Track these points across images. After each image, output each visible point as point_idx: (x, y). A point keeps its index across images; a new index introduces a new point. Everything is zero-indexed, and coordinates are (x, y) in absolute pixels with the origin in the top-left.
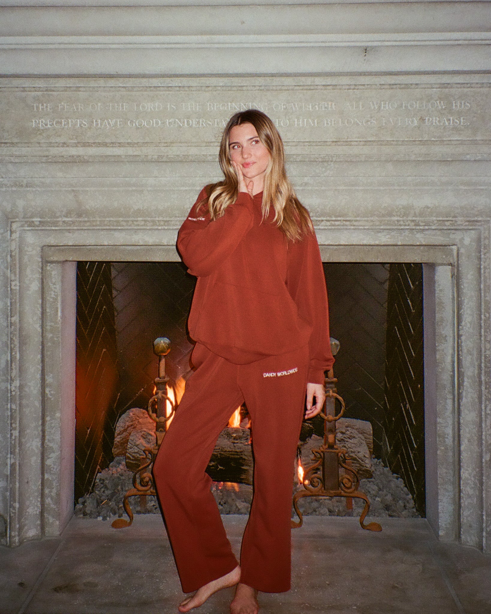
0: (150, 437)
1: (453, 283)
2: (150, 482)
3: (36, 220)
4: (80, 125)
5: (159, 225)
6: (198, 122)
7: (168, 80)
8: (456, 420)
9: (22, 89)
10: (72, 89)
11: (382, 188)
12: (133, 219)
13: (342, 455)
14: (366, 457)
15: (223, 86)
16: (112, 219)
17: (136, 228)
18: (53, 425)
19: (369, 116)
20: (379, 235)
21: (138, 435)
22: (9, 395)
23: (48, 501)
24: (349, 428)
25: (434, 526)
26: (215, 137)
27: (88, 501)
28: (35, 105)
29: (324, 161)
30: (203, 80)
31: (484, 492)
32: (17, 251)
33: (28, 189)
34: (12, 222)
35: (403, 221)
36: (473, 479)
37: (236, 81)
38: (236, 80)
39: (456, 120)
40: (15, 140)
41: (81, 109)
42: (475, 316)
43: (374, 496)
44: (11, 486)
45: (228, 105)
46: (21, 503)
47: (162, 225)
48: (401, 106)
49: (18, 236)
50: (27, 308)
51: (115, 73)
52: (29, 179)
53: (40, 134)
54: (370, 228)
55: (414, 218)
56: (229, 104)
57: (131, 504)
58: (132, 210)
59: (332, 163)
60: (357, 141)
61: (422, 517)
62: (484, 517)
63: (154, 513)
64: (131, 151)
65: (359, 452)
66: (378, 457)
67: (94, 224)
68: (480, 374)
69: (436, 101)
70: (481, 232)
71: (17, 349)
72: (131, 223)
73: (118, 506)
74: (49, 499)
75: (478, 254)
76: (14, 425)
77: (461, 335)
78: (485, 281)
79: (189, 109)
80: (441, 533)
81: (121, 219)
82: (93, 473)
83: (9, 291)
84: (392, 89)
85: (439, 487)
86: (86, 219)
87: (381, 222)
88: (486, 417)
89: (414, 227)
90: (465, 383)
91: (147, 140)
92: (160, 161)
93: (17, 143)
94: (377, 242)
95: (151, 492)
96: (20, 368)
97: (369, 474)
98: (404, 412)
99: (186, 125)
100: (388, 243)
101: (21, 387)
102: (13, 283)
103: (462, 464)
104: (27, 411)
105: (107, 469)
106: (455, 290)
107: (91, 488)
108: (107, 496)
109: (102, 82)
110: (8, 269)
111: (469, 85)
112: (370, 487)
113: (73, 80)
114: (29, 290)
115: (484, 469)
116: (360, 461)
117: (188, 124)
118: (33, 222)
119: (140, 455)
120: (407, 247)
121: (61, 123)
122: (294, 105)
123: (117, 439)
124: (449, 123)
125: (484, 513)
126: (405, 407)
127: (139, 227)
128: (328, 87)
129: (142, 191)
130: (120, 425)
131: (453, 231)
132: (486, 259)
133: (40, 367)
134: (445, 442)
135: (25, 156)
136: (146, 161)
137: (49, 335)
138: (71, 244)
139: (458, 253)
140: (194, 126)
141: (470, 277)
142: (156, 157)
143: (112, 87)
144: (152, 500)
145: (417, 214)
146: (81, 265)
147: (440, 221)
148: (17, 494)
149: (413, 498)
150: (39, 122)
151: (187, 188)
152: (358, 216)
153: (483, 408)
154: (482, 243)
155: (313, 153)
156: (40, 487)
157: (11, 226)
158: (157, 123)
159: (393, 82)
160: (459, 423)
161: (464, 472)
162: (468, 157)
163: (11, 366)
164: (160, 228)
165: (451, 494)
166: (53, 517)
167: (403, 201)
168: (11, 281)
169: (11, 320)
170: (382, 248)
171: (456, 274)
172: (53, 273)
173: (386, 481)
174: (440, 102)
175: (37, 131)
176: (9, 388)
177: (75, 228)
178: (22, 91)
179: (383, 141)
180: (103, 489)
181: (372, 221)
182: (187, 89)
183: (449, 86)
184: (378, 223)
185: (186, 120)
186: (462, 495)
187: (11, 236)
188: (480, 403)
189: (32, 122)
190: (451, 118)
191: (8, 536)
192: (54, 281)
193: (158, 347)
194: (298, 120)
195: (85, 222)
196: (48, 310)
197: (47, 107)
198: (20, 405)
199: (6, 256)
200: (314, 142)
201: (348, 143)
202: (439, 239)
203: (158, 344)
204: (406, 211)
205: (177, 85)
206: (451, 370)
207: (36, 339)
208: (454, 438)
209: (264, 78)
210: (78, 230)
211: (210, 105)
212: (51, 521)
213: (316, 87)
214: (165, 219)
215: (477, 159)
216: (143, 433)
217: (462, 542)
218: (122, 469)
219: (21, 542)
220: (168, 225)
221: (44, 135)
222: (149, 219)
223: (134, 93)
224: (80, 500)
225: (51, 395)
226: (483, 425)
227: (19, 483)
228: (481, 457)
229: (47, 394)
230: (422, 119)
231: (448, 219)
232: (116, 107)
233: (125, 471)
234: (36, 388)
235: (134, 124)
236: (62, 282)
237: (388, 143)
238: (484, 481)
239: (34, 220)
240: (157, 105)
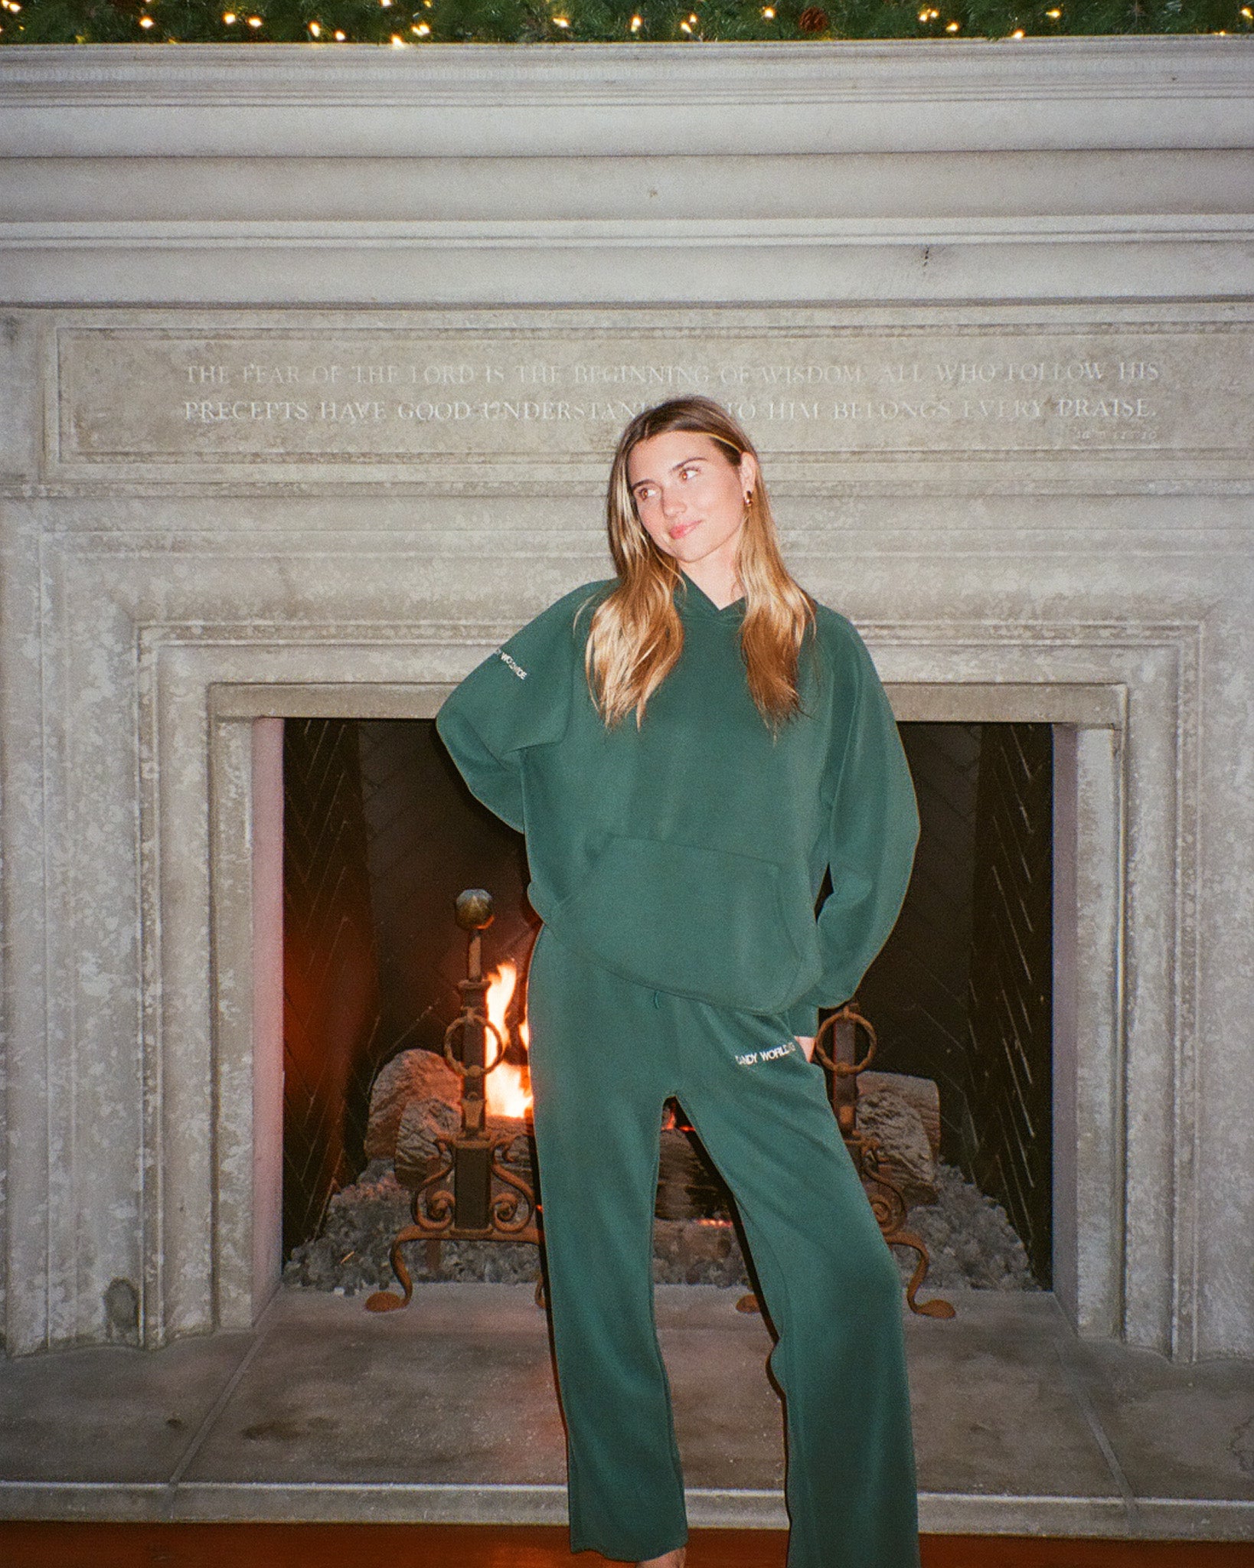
0: (448, 1114)
1: (1116, 766)
2: (449, 1210)
3: (196, 624)
4: (291, 415)
5: (468, 636)
6: (555, 410)
7: (486, 314)
8: (1119, 1071)
9: (160, 333)
10: (272, 333)
11: (960, 555)
12: (410, 622)
13: (870, 1153)
14: (923, 1158)
15: (608, 329)
16: (362, 622)
17: (416, 641)
18: (236, 1082)
19: (934, 396)
20: (955, 658)
21: (420, 1110)
22: (140, 1015)
23: (227, 1250)
24: (886, 1095)
25: (1069, 1307)
26: (591, 440)
27: (313, 1256)
28: (190, 369)
29: (835, 496)
30: (565, 315)
31: (1176, 1231)
32: (154, 694)
33: (177, 555)
34: (141, 629)
35: (1007, 627)
36: (1153, 1202)
37: (640, 318)
38: (639, 314)
39: (1126, 406)
40: (147, 448)
41: (294, 380)
42: (1164, 841)
43: (940, 1243)
44: (147, 1216)
45: (620, 371)
46: (169, 1254)
47: (474, 637)
48: (1006, 374)
49: (155, 660)
50: (177, 822)
51: (370, 301)
52: (180, 533)
53: (203, 435)
54: (934, 642)
55: (1031, 622)
56: (623, 368)
57: (407, 1261)
58: (408, 603)
59: (852, 499)
60: (906, 452)
61: (1045, 1289)
62: (1176, 1286)
63: (459, 1281)
64: (403, 473)
65: (908, 1147)
66: (951, 1161)
67: (324, 633)
68: (1171, 970)
69: (1083, 361)
70: (1178, 651)
71: (157, 915)
72: (404, 631)
73: (378, 1265)
74: (229, 1245)
75: (1171, 704)
76: (150, 1082)
77: (1133, 884)
78: (1186, 763)
79: (534, 380)
80: (1083, 1321)
81: (384, 622)
82: (322, 1192)
83: (138, 785)
84: (985, 335)
85: (1079, 1220)
86: (305, 622)
87: (958, 631)
88: (1183, 1064)
89: (1031, 642)
90: (1140, 992)
91: (441, 448)
92: (470, 494)
93: (150, 454)
94: (950, 677)
95: (452, 1232)
96: (162, 957)
97: (929, 1196)
98: (1009, 1057)
99: (526, 416)
100: (974, 679)
101: (165, 999)
102: (146, 767)
103: (1129, 1170)
104: (179, 1050)
105: (352, 1186)
106: (1121, 782)
107: (317, 1228)
108: (354, 1243)
109: (339, 319)
110: (133, 734)
111: (1156, 327)
112: (931, 1225)
113: (276, 314)
114: (181, 782)
115: (1178, 1178)
116: (910, 1166)
117: (532, 413)
118: (188, 628)
119: (427, 1153)
120: (1015, 688)
121: (249, 410)
122: (768, 371)
123: (375, 1119)
124: (1111, 413)
125: (1176, 1277)
126: (1011, 1046)
127: (423, 641)
128: (843, 332)
129: (430, 560)
130: (383, 1085)
131: (1119, 651)
132: (1188, 714)
133: (206, 954)
134: (1093, 1120)
135: (171, 483)
136: (440, 495)
137: (225, 883)
138: (271, 678)
139: (1128, 701)
140: (545, 417)
141: (1153, 753)
142: (460, 486)
143: (360, 330)
144: (453, 1253)
145: (1039, 612)
146: (292, 727)
147: (1089, 627)
148: (160, 1235)
149: (1026, 1248)
150: (200, 407)
151: (530, 555)
152: (908, 616)
153: (1178, 1044)
154: (1182, 678)
155: (809, 478)
156: (209, 1220)
157: (140, 638)
158: (462, 411)
159: (987, 320)
160: (1125, 1079)
161: (1134, 1188)
162: (1151, 486)
163: (143, 950)
164: (469, 642)
165: (1106, 1235)
166: (239, 1286)
167: (1007, 583)
168: (141, 760)
169: (141, 849)
170: (961, 688)
171: (1123, 747)
172: (233, 744)
173: (969, 1212)
174: (1091, 366)
175: (194, 427)
176: (139, 999)
177: (281, 642)
178: (162, 338)
179: (964, 451)
180: (344, 1230)
181: (938, 628)
182: (529, 334)
183: (1112, 329)
184: (951, 633)
185: (526, 405)
186: (1128, 1237)
187: (139, 660)
188: (1172, 1033)
189: (185, 407)
190: (1116, 401)
191: (141, 1323)
192: (234, 760)
193: (467, 911)
194: (777, 404)
195: (306, 628)
196: (222, 827)
197: (216, 373)
198: (164, 1038)
199: (130, 706)
200: (810, 453)
201: (886, 456)
202: (1086, 669)
203: (464, 904)
204: (1015, 606)
205: (506, 325)
206: (1110, 961)
207: (196, 893)
208: (1113, 1111)
209: (701, 311)
210: (288, 646)
211: (580, 370)
212: (233, 1295)
213: (817, 331)
214: (480, 622)
215: (1171, 490)
216: (432, 1104)
217: (1129, 1340)
218: (385, 1187)
219: (169, 1339)
220: (488, 636)
221: (212, 436)
222: (445, 622)
223: (410, 344)
224: (296, 1252)
225: (232, 1015)
226: (1177, 1083)
227: (164, 1210)
228: (1171, 1152)
229: (222, 1014)
230: (1051, 404)
231: (1107, 623)
232: (372, 373)
233: (393, 1190)
234: (200, 1001)
235: (411, 413)
236: (254, 761)
237: (975, 456)
238: (1177, 1205)
239: (190, 623)
240: (461, 369)
